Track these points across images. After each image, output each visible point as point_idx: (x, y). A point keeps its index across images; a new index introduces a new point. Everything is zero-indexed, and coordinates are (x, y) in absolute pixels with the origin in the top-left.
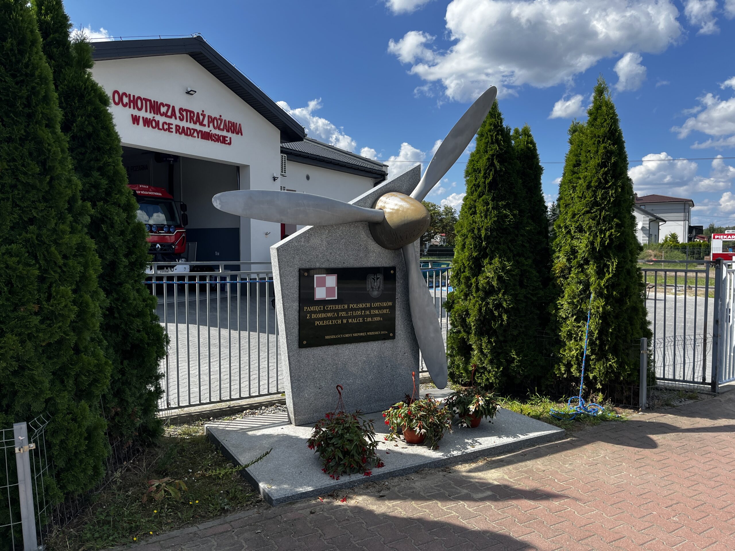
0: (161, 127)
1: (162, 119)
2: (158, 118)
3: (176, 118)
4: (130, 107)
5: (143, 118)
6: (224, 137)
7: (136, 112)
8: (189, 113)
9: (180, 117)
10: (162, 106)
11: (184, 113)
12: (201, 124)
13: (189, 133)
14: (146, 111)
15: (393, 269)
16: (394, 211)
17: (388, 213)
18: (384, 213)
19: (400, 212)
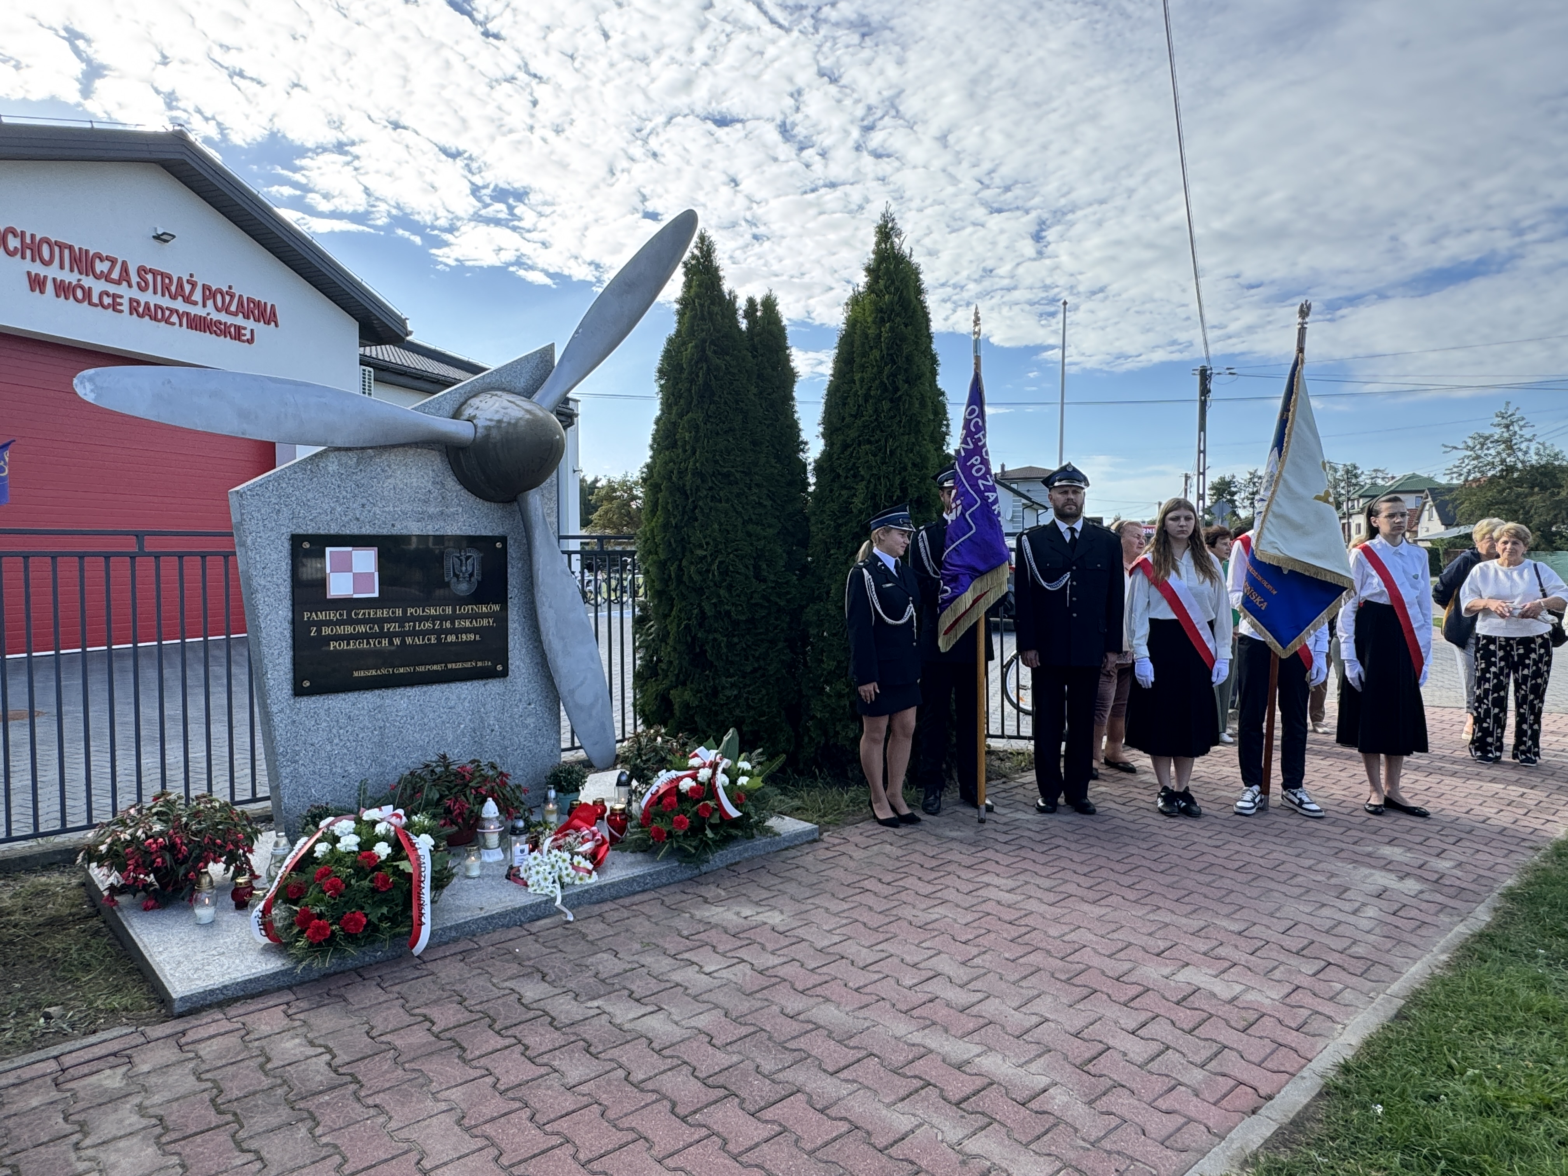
0: (95, 300)
1: (97, 286)
2: (88, 281)
3: (130, 286)
4: (23, 257)
5: (54, 280)
6: (238, 329)
7: (37, 269)
8: (159, 278)
9: (138, 284)
10: (97, 261)
11: (150, 277)
12: (188, 300)
13: (160, 316)
14: (62, 267)
15: (502, 539)
16: (492, 424)
17: (483, 427)
18: (476, 427)
19: (504, 425)
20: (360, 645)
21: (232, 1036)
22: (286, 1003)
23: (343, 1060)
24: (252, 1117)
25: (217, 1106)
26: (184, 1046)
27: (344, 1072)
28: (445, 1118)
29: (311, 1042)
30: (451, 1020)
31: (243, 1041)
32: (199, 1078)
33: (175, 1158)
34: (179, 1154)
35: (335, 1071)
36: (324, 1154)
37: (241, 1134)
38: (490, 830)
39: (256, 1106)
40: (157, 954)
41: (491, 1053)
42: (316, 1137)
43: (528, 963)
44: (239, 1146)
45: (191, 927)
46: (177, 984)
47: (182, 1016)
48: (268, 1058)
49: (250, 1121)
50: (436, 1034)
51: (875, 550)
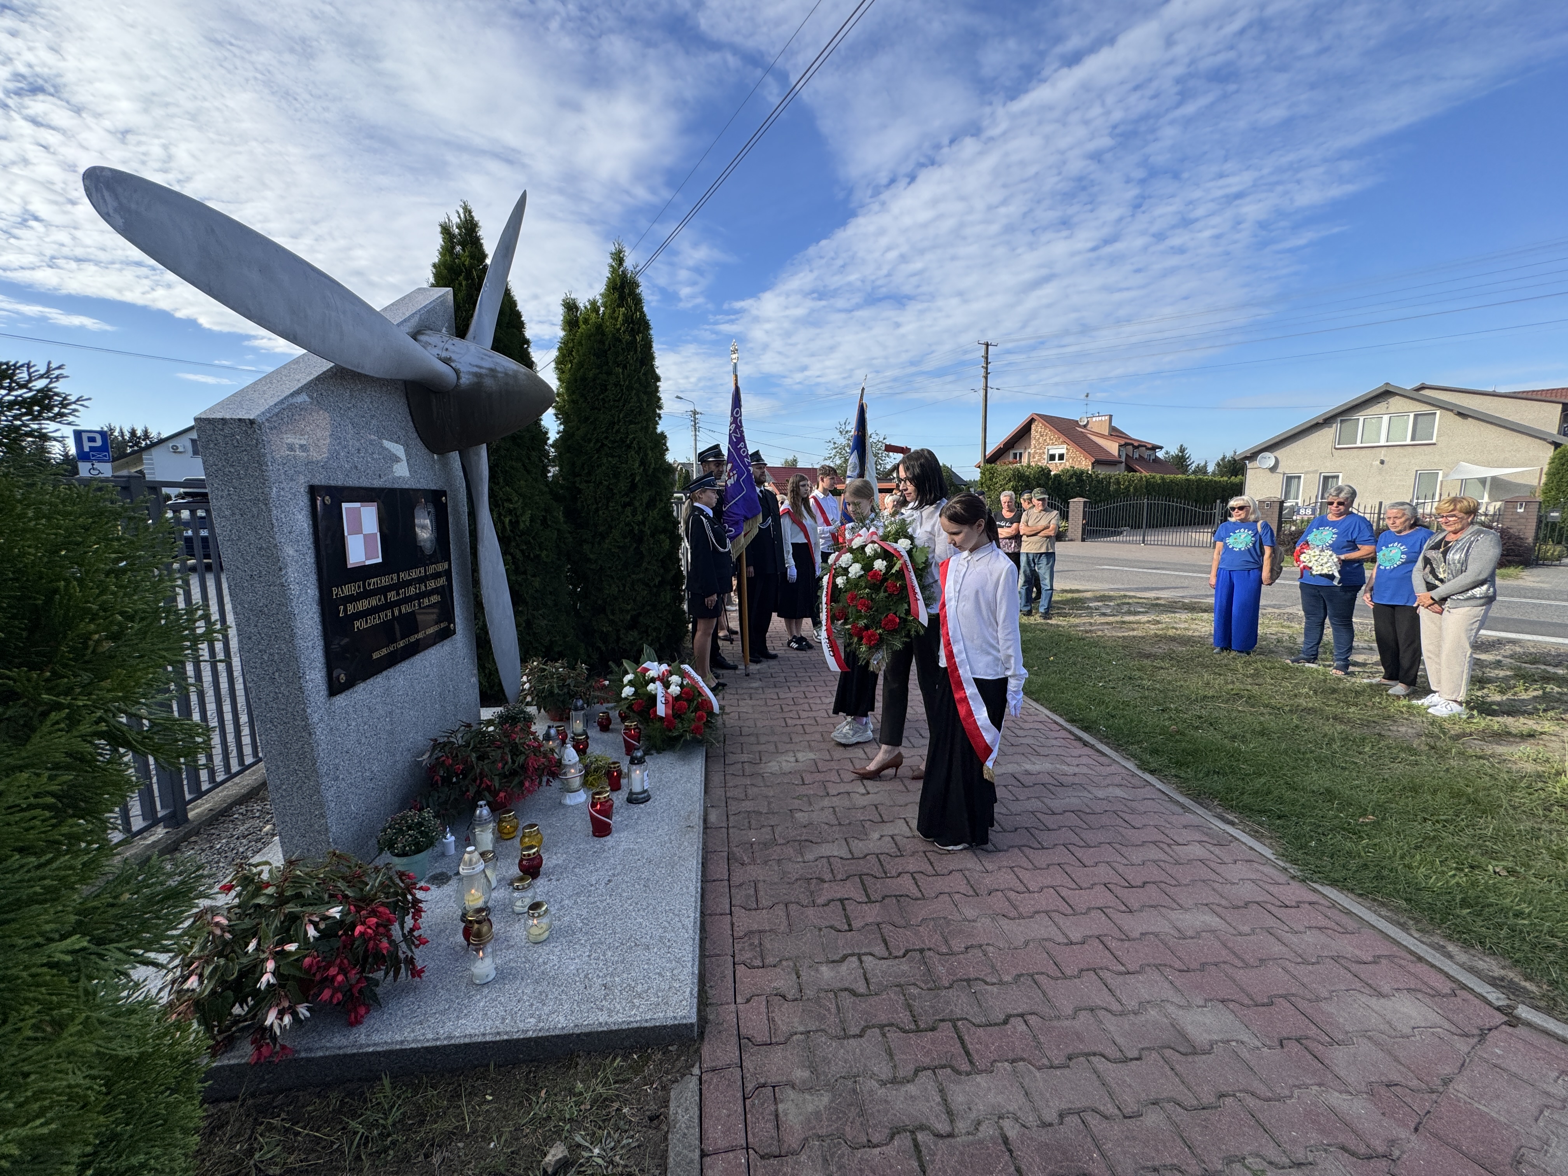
15: (444, 493)
16: (483, 371)
17: (469, 373)
18: (457, 372)
19: (500, 375)
20: (374, 620)
21: (781, 1006)
22: (734, 964)
23: (880, 950)
24: (952, 1011)
25: (918, 1030)
26: (774, 1040)
27: (901, 953)
28: (1004, 922)
29: (833, 962)
30: (852, 890)
31: (796, 1000)
32: (854, 1036)
33: (999, 1064)
34: (995, 1061)
35: (896, 957)
36: (1030, 982)
37: (977, 1021)
38: (574, 775)
39: (932, 1007)
40: (542, 1024)
41: (918, 886)
42: (1001, 983)
43: (781, 841)
44: (996, 1024)
45: (486, 991)
46: (661, 1015)
47: (702, 1034)
48: (846, 989)
49: (958, 1013)
50: (870, 901)
51: (696, 504)
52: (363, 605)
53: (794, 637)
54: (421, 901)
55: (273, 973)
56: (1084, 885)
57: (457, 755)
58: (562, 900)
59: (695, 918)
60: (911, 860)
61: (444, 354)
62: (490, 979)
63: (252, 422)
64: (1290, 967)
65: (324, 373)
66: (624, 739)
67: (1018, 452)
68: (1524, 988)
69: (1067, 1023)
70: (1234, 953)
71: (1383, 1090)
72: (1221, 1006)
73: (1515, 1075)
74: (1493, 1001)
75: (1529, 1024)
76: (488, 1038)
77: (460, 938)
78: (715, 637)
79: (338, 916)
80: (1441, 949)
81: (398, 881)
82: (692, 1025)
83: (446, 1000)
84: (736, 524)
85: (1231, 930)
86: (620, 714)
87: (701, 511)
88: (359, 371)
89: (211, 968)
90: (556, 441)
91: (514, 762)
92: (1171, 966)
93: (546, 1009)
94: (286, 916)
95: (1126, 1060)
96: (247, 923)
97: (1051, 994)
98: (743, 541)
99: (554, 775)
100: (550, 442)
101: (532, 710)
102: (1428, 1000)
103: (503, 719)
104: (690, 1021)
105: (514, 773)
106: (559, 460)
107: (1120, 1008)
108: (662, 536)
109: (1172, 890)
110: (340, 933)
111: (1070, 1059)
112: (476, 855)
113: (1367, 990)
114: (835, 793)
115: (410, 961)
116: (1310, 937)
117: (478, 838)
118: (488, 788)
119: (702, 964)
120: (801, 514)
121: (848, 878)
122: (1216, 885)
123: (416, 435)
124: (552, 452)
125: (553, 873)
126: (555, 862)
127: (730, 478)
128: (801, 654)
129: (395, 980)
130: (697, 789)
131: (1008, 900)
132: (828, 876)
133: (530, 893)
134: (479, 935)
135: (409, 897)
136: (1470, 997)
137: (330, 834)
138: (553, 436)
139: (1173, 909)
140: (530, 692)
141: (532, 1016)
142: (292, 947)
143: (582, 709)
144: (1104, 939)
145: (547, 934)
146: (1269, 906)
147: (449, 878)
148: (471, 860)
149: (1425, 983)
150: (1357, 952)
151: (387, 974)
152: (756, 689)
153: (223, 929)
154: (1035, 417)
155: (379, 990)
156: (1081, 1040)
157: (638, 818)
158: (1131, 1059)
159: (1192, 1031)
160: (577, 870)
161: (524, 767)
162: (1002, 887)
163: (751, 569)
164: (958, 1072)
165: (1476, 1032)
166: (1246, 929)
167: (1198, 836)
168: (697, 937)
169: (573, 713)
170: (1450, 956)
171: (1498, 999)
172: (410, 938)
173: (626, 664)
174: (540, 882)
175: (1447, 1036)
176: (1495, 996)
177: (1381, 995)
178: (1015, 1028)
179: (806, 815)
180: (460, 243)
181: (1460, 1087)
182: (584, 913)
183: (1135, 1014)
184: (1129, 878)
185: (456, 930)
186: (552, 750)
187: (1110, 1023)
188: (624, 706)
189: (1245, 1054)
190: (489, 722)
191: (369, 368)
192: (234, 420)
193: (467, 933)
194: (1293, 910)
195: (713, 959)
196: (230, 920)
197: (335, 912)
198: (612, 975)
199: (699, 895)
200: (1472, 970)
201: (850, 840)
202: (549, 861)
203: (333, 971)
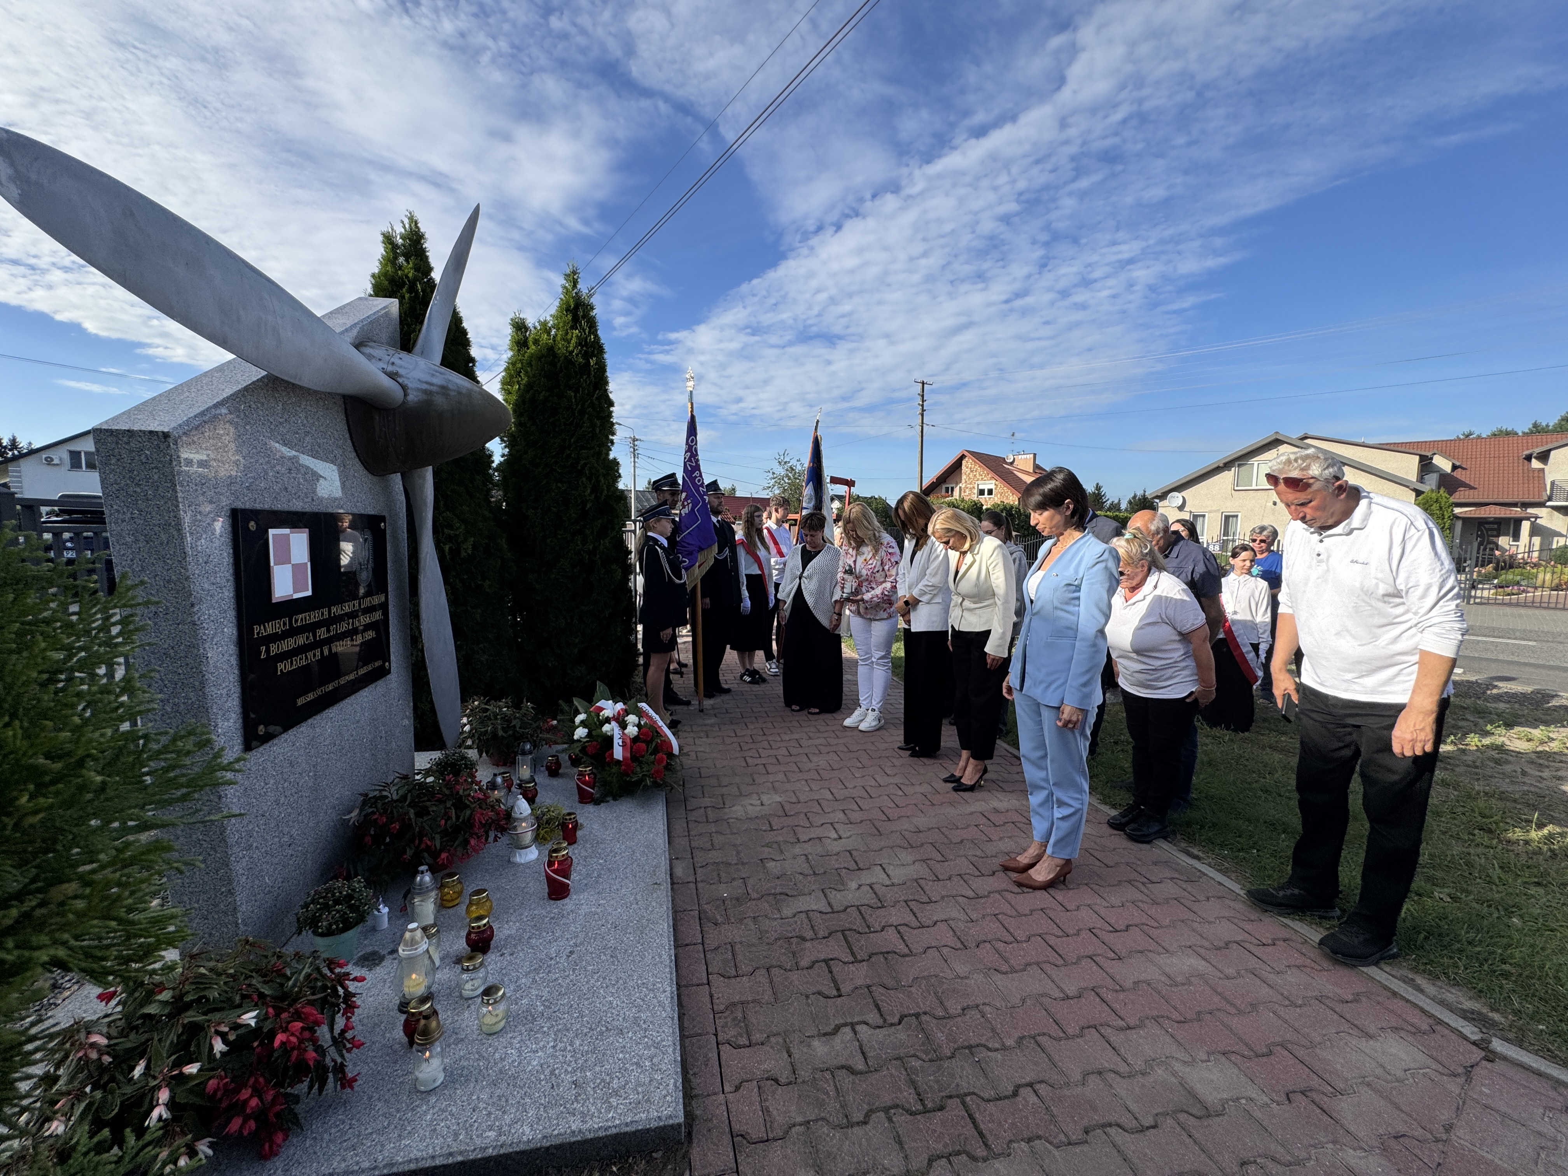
15: (382, 519)
16: (434, 389)
17: (418, 389)
18: (404, 388)
19: (452, 393)
20: (299, 662)
21: (774, 1092)
22: (718, 1044)
23: (873, 1017)
24: (958, 1085)
25: (926, 1111)
26: (771, 1136)
27: (896, 1020)
28: (997, 977)
29: (825, 1034)
30: (835, 949)
31: (790, 1083)
32: (858, 1124)
33: (1016, 1145)
34: (1011, 1141)
35: (892, 1025)
36: (1033, 1045)
37: (986, 1095)
38: (526, 829)
39: (937, 1082)
40: (503, 1138)
41: (904, 941)
42: (1004, 1048)
43: (754, 895)
44: (1006, 1097)
45: (433, 1099)
46: (643, 1116)
47: (689, 1134)
48: (843, 1067)
49: (965, 1088)
50: (856, 961)
51: (650, 534)
52: (287, 645)
53: (747, 670)
54: (354, 995)
55: (166, 1105)
56: (1071, 932)
57: (392, 812)
58: (518, 978)
59: (672, 993)
60: (893, 911)
61: (390, 368)
62: (438, 1083)
63: (166, 435)
64: (1281, 1011)
65: (253, 383)
66: (578, 785)
67: (950, 486)
68: (1493, 1020)
69: (1079, 1090)
70: (1225, 999)
71: (1393, 1143)
72: (1224, 1059)
73: (1505, 1115)
74: (1469, 1035)
75: (1505, 1058)
76: (438, 1162)
77: (399, 1034)
78: (668, 671)
79: (253, 1023)
80: (1410, 982)
81: (326, 971)
82: (679, 1125)
83: (384, 1115)
84: (690, 554)
85: (1219, 974)
86: (570, 757)
87: (656, 541)
88: (297, 382)
89: (83, 1106)
90: (501, 464)
91: (458, 817)
92: (1168, 1018)
93: (507, 1119)
94: (184, 1026)
95: (1143, 1130)
96: (133, 1040)
97: (1056, 1058)
98: (698, 572)
99: (503, 830)
100: (494, 465)
101: (472, 754)
102: (1410, 1038)
103: (440, 769)
104: (677, 1121)
105: (457, 829)
106: (504, 484)
107: (1127, 1069)
108: (614, 567)
109: (1154, 933)
110: (256, 1044)
111: (1087, 1133)
112: (419, 933)
113: (1355, 1032)
114: (806, 838)
115: (340, 1069)
116: (1293, 977)
117: (418, 909)
118: (428, 849)
119: (683, 1046)
120: (755, 545)
121: (830, 934)
122: (1195, 925)
123: (354, 454)
124: (497, 477)
125: (505, 946)
126: (507, 932)
127: (684, 507)
128: (755, 687)
129: (320, 1093)
130: (661, 840)
131: (997, 951)
132: (809, 934)
133: (481, 973)
134: (426, 1033)
135: (341, 991)
136: (1447, 1032)
137: (239, 915)
138: (497, 459)
139: (1159, 954)
140: (471, 735)
141: (490, 1128)
142: (192, 1069)
143: (530, 753)
144: (1099, 990)
145: (502, 1024)
146: (1247, 945)
147: (382, 958)
148: (413, 939)
149: (1405, 1021)
150: (1339, 991)
151: (311, 1088)
152: (712, 725)
153: (101, 1052)
154: (966, 454)
155: (299, 1109)
156: (1095, 1109)
157: (599, 876)
158: (1148, 1128)
159: (1201, 1090)
160: (533, 941)
161: (469, 824)
162: (990, 937)
163: (708, 600)
164: (974, 1159)
165: (1460, 1070)
166: (1231, 971)
167: (1168, 873)
168: (676, 1016)
169: (520, 758)
170: (1421, 991)
171: (1472, 1033)
172: (339, 1042)
173: (577, 702)
174: (492, 957)
175: (1437, 1077)
176: (1470, 1031)
177: (1369, 1036)
178: (1024, 1099)
179: (778, 864)
180: (404, 255)
181: (1460, 1133)
182: (545, 994)
183: (1143, 1074)
184: (1112, 921)
185: (394, 1024)
186: (498, 801)
187: (1121, 1087)
188: (577, 749)
189: (1258, 1114)
190: (428, 772)
191: (306, 380)
192: (144, 432)
193: (410, 1029)
194: (1271, 948)
195: (694, 1040)
196: (109, 1037)
197: (249, 1018)
198: (582, 1069)
199: (673, 965)
200: (1442, 1003)
201: (828, 891)
202: (502, 932)
203: (245, 1093)
